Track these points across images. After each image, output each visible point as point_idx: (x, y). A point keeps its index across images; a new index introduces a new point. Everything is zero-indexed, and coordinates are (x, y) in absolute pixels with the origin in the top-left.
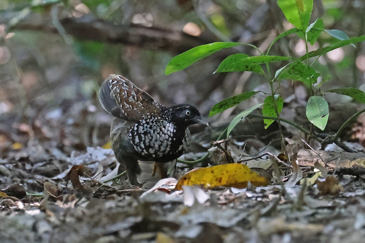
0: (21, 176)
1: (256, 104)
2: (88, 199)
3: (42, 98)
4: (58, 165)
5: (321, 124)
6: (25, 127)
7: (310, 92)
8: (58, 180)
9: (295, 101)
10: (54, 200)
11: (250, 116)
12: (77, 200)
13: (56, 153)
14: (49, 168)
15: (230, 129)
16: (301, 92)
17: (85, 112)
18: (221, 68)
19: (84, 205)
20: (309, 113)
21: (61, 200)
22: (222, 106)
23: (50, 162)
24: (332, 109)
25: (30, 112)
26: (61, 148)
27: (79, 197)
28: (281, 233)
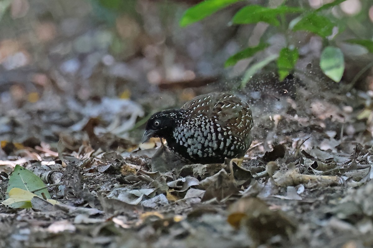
2: (104, 151)
5: (336, 75)
6: (41, 79)
7: (326, 43)
8: (74, 133)
9: (310, 52)
10: (71, 152)
11: (266, 68)
12: (93, 151)
13: (73, 105)
17: (101, 65)
18: (237, 19)
19: (100, 156)
20: (324, 64)
21: (77, 151)
22: (237, 57)
25: (46, 64)
27: (95, 148)
28: (295, 184)
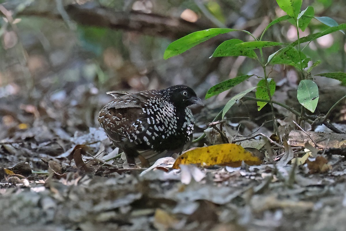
0: (27, 155)
1: (250, 87)
2: (90, 177)
3: (47, 81)
4: (62, 145)
5: (311, 106)
6: (30, 109)
7: (301, 76)
8: (62, 159)
9: (287, 84)
10: (58, 178)
11: (244, 99)
12: (80, 177)
13: (60, 133)
14: (53, 147)
15: (225, 111)
16: (292, 76)
17: (88, 95)
18: (217, 52)
19: (87, 183)
20: (300, 96)
21: (65, 177)
22: (218, 89)
23: (54, 142)
24: (321, 92)
25: (36, 94)
26: (65, 128)
27: (82, 174)
28: (273, 210)
